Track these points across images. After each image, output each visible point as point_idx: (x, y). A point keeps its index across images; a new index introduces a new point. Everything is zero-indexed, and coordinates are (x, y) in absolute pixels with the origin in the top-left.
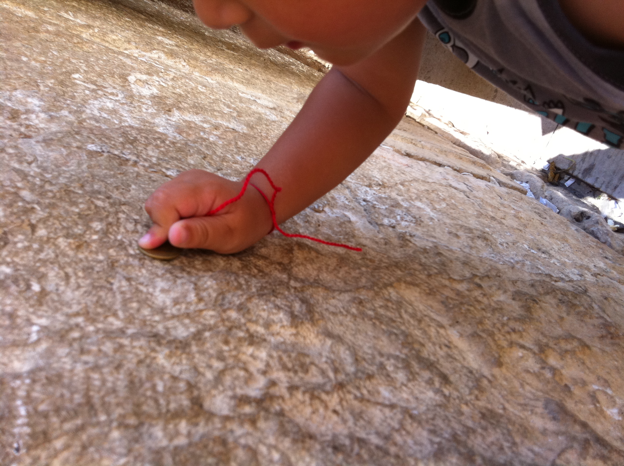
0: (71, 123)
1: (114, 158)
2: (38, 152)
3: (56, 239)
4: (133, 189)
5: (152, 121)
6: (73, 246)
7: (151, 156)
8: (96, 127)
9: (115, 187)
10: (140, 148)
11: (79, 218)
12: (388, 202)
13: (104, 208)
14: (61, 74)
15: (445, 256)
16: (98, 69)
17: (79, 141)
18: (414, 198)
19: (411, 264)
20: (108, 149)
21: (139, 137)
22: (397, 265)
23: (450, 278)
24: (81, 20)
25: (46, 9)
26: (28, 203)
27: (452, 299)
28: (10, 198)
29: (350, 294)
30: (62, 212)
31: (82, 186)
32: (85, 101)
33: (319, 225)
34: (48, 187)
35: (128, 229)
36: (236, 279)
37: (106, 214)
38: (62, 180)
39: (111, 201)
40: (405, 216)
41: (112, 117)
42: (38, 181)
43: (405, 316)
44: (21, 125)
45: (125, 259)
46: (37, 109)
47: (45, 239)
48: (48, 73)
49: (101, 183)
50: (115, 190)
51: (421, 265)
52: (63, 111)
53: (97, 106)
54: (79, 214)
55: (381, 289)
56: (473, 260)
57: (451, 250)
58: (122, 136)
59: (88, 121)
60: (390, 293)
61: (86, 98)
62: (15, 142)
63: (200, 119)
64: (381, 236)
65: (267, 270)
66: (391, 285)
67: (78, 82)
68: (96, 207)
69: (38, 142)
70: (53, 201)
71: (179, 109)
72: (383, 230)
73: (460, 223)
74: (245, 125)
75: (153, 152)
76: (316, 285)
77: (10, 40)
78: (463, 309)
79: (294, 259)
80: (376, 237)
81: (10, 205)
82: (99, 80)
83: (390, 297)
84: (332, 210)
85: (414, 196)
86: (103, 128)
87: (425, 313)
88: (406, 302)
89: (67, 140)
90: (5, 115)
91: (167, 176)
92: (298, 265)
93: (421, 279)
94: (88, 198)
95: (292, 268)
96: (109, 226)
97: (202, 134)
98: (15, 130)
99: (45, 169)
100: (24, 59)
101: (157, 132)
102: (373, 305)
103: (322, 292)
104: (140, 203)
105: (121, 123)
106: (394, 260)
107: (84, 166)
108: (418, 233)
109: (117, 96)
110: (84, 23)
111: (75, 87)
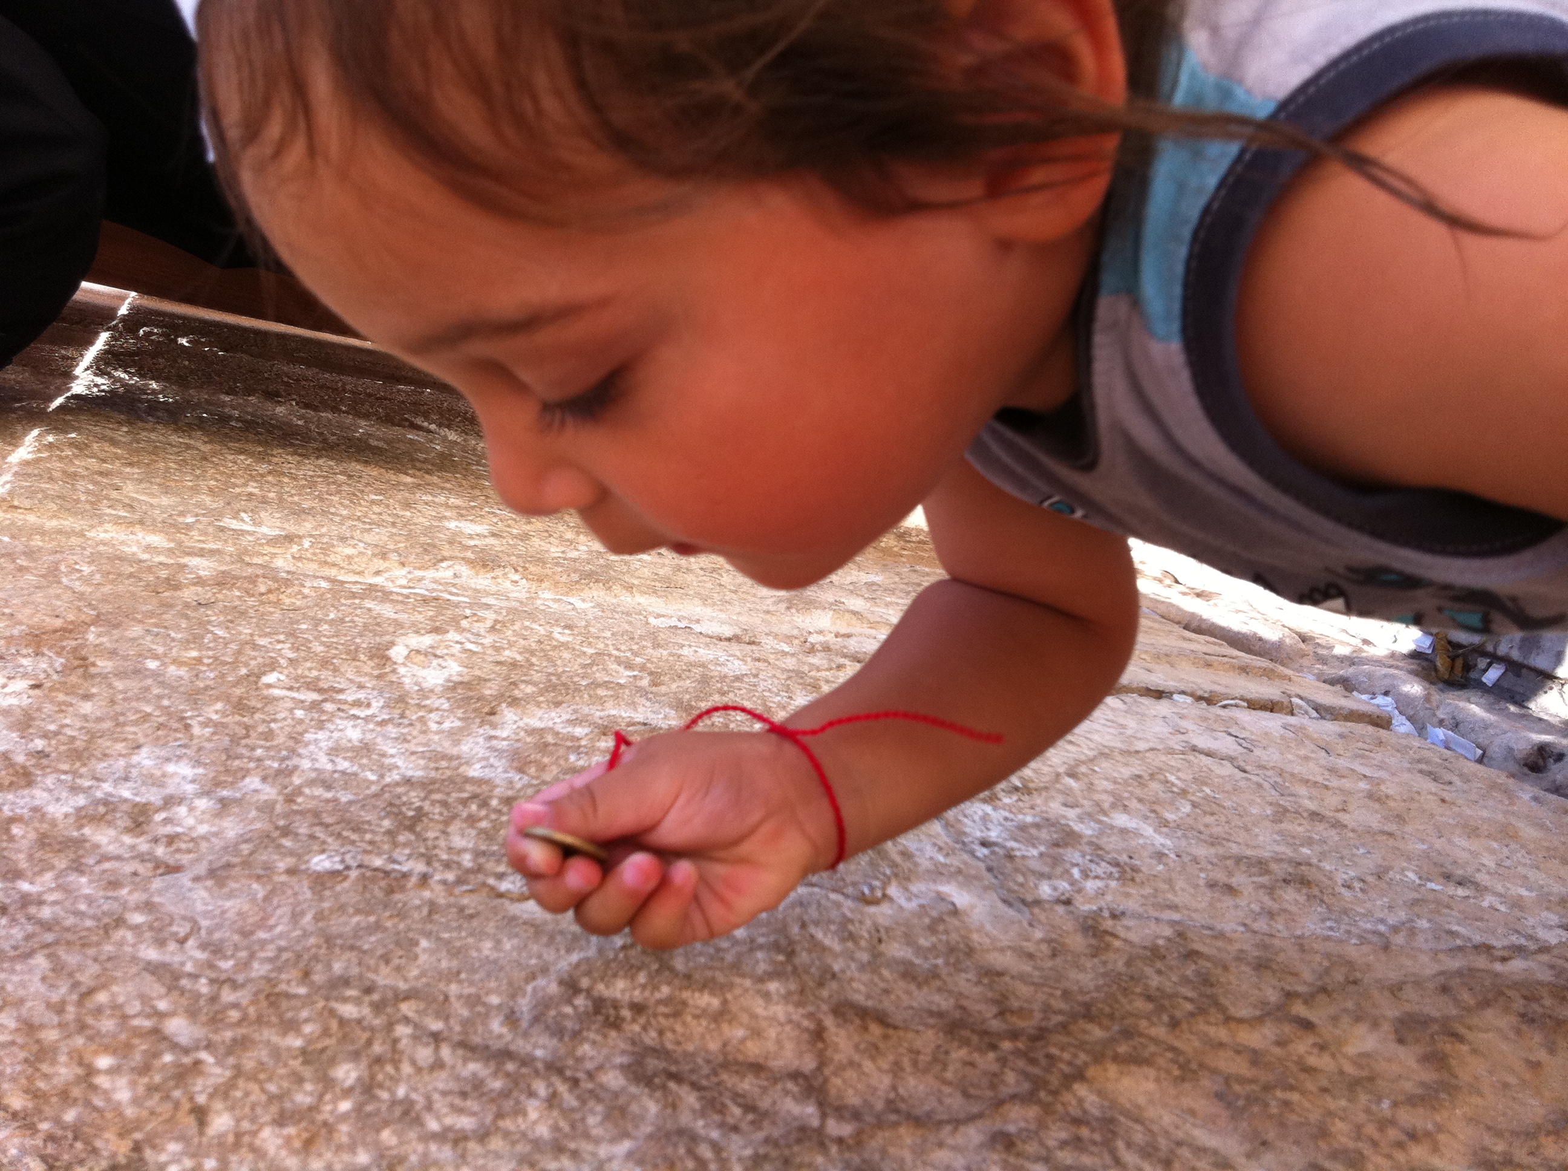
0: (267, 808)
1: (373, 880)
2: (199, 907)
3: (255, 1133)
4: (424, 950)
5: (455, 751)
6: (297, 1144)
7: (461, 851)
8: (328, 801)
9: (382, 957)
10: (431, 835)
11: (306, 1063)
12: (1044, 834)
13: (359, 1022)
14: (236, 684)
15: (1208, 958)
16: (319, 649)
17: (292, 853)
18: (1106, 806)
19: (1124, 1001)
20: (359, 857)
21: (427, 806)
22: (1088, 1013)
23: (1228, 1019)
24: (270, 525)
25: (190, 520)
26: (186, 1051)
27: (1242, 1080)
28: (144, 1047)
29: (980, 1123)
30: (264, 1054)
31: (307, 974)
32: (296, 738)
33: (880, 941)
34: (228, 996)
35: (422, 1063)
36: (690, 1152)
37: (365, 1036)
38: (259, 969)
39: (376, 997)
40: (1093, 866)
41: (361, 766)
42: (203, 987)
43: (1130, 1158)
44: (156, 840)
45: (420, 1148)
46: (190, 788)
47: (231, 1139)
48: (207, 688)
49: (348, 955)
50: (383, 966)
51: (1149, 998)
52: (247, 780)
53: (323, 744)
54: (304, 1052)
55: (1055, 1093)
56: (1282, 950)
57: (1221, 935)
58: (388, 814)
59: (307, 791)
60: (1081, 1101)
61: (299, 729)
62: (145, 890)
63: (565, 717)
64: (1038, 934)
65: (764, 1104)
66: (1079, 1076)
67: (276, 692)
68: (342, 1022)
69: (197, 879)
70: (242, 1031)
71: (514, 702)
72: (1043, 917)
73: (1235, 849)
74: (671, 707)
75: (463, 835)
76: (893, 1117)
77: (117, 626)
78: (1273, 1103)
79: (829, 1053)
80: (1028, 940)
81: (145, 1069)
82: (324, 674)
83: (1085, 1112)
84: (906, 889)
85: (1107, 800)
86: (344, 799)
87: (1180, 1135)
88: (1126, 1113)
89: (264, 858)
90: (119, 823)
91: (501, 895)
92: (841, 1068)
93: (1156, 1041)
94: (321, 1004)
95: (826, 1081)
96: (376, 1068)
97: (572, 758)
98: (142, 858)
99: (217, 950)
100: (152, 665)
101: (468, 780)
102: (1042, 1143)
103: (908, 1136)
104: (442, 986)
105: (382, 776)
106: (1080, 998)
107: (309, 917)
108: (1131, 905)
109: (369, 705)
110: (277, 532)
111: (270, 708)
